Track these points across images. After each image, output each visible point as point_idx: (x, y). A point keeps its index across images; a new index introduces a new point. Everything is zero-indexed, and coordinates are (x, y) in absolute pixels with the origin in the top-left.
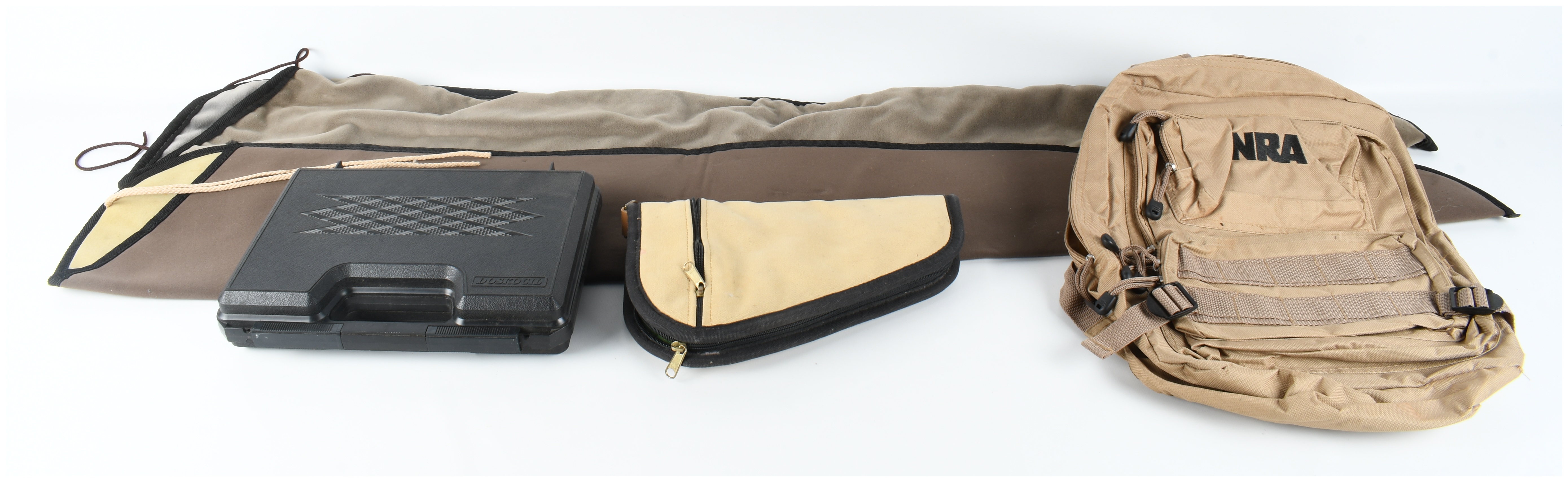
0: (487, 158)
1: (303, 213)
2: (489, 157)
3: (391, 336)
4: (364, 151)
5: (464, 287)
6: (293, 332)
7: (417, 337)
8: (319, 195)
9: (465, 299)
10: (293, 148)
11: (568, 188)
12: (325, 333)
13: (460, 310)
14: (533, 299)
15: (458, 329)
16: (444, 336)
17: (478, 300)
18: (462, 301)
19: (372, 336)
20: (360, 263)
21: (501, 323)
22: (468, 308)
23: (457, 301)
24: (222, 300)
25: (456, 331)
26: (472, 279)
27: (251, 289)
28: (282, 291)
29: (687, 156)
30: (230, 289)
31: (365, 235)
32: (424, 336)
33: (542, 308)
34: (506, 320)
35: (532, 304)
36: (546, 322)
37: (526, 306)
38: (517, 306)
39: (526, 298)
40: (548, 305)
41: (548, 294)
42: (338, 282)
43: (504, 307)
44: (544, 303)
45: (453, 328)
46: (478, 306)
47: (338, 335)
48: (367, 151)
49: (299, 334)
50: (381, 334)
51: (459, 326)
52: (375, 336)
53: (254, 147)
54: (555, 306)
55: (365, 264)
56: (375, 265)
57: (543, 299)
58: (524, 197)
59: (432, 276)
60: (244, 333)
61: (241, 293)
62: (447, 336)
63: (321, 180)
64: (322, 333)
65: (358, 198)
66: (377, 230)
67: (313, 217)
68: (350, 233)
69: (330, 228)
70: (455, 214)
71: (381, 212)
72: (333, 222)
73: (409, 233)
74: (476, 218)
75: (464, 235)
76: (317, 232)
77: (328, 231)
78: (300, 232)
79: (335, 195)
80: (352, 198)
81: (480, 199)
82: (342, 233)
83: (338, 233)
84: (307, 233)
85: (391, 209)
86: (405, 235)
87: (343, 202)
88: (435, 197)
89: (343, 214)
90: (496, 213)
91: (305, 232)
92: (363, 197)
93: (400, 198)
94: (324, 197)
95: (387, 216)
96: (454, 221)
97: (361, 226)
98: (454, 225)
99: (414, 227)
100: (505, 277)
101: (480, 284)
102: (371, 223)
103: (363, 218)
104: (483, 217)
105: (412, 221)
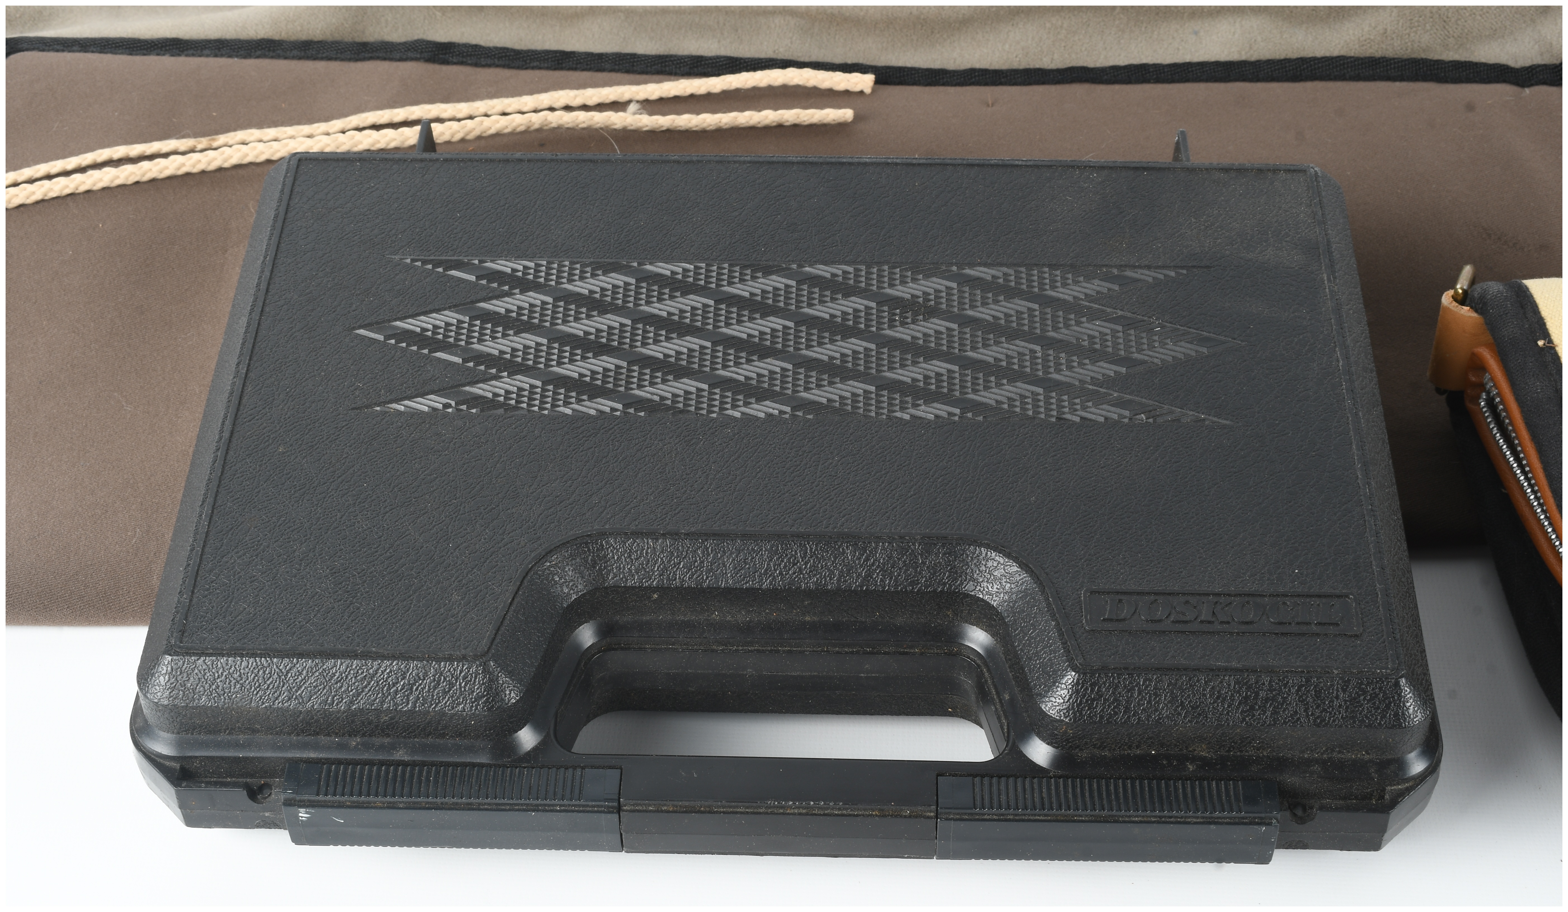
0: (862, 92)
1: (362, 332)
2: (868, 90)
3: (807, 814)
4: (437, 67)
5: (1061, 634)
6: (442, 803)
7: (905, 817)
8: (397, 257)
9: (1078, 683)
10: (193, 55)
11: (1283, 233)
12: (561, 806)
13: (1057, 721)
14: (1332, 685)
15: (1053, 787)
16: (1003, 815)
17: (1125, 686)
18: (1062, 689)
19: (737, 813)
20: (637, 534)
21: (1205, 763)
22: (1091, 718)
23: (1035, 685)
24: (157, 687)
25: (1045, 795)
26: (1080, 601)
27: (265, 649)
28: (384, 657)
29: (1527, 91)
30: (180, 647)
31: (617, 417)
32: (932, 814)
33: (1366, 717)
34: (1223, 753)
35: (1330, 702)
36: (1370, 761)
37: (1306, 710)
38: (1275, 712)
39: (1308, 681)
40: (1389, 708)
41: (1387, 668)
42: (569, 606)
43: (1228, 713)
44: (1374, 696)
45: (1032, 784)
46: (1127, 710)
47: (612, 812)
48: (445, 68)
49: (463, 809)
50: (770, 807)
51: (1055, 776)
52: (747, 813)
53: (57, 51)
54: (1411, 711)
55: (657, 539)
56: (697, 540)
57: (1368, 684)
58: (1140, 267)
59: (913, 583)
60: (251, 802)
61: (227, 664)
62: (1016, 815)
63: (385, 197)
64: (549, 805)
65: (544, 268)
66: (657, 398)
67: (404, 345)
68: (558, 409)
69: (480, 392)
70: (919, 331)
71: (644, 325)
72: (482, 368)
73: (774, 409)
74: (1000, 350)
75: (981, 418)
76: (440, 406)
77: (476, 400)
78: (378, 408)
79: (455, 258)
80: (521, 268)
81: (984, 273)
82: (529, 411)
83: (516, 408)
84: (402, 408)
85: (677, 312)
86: (762, 415)
87: (495, 285)
88: (821, 267)
89: (511, 332)
90: (1063, 331)
91: (395, 406)
92: (561, 266)
93: (696, 268)
94: (419, 264)
95: (672, 338)
96: (921, 359)
97: (588, 379)
98: (930, 378)
99: (790, 385)
100: (1199, 594)
101: (1117, 620)
102: (624, 371)
103: (586, 350)
104: (1023, 347)
105: (769, 360)
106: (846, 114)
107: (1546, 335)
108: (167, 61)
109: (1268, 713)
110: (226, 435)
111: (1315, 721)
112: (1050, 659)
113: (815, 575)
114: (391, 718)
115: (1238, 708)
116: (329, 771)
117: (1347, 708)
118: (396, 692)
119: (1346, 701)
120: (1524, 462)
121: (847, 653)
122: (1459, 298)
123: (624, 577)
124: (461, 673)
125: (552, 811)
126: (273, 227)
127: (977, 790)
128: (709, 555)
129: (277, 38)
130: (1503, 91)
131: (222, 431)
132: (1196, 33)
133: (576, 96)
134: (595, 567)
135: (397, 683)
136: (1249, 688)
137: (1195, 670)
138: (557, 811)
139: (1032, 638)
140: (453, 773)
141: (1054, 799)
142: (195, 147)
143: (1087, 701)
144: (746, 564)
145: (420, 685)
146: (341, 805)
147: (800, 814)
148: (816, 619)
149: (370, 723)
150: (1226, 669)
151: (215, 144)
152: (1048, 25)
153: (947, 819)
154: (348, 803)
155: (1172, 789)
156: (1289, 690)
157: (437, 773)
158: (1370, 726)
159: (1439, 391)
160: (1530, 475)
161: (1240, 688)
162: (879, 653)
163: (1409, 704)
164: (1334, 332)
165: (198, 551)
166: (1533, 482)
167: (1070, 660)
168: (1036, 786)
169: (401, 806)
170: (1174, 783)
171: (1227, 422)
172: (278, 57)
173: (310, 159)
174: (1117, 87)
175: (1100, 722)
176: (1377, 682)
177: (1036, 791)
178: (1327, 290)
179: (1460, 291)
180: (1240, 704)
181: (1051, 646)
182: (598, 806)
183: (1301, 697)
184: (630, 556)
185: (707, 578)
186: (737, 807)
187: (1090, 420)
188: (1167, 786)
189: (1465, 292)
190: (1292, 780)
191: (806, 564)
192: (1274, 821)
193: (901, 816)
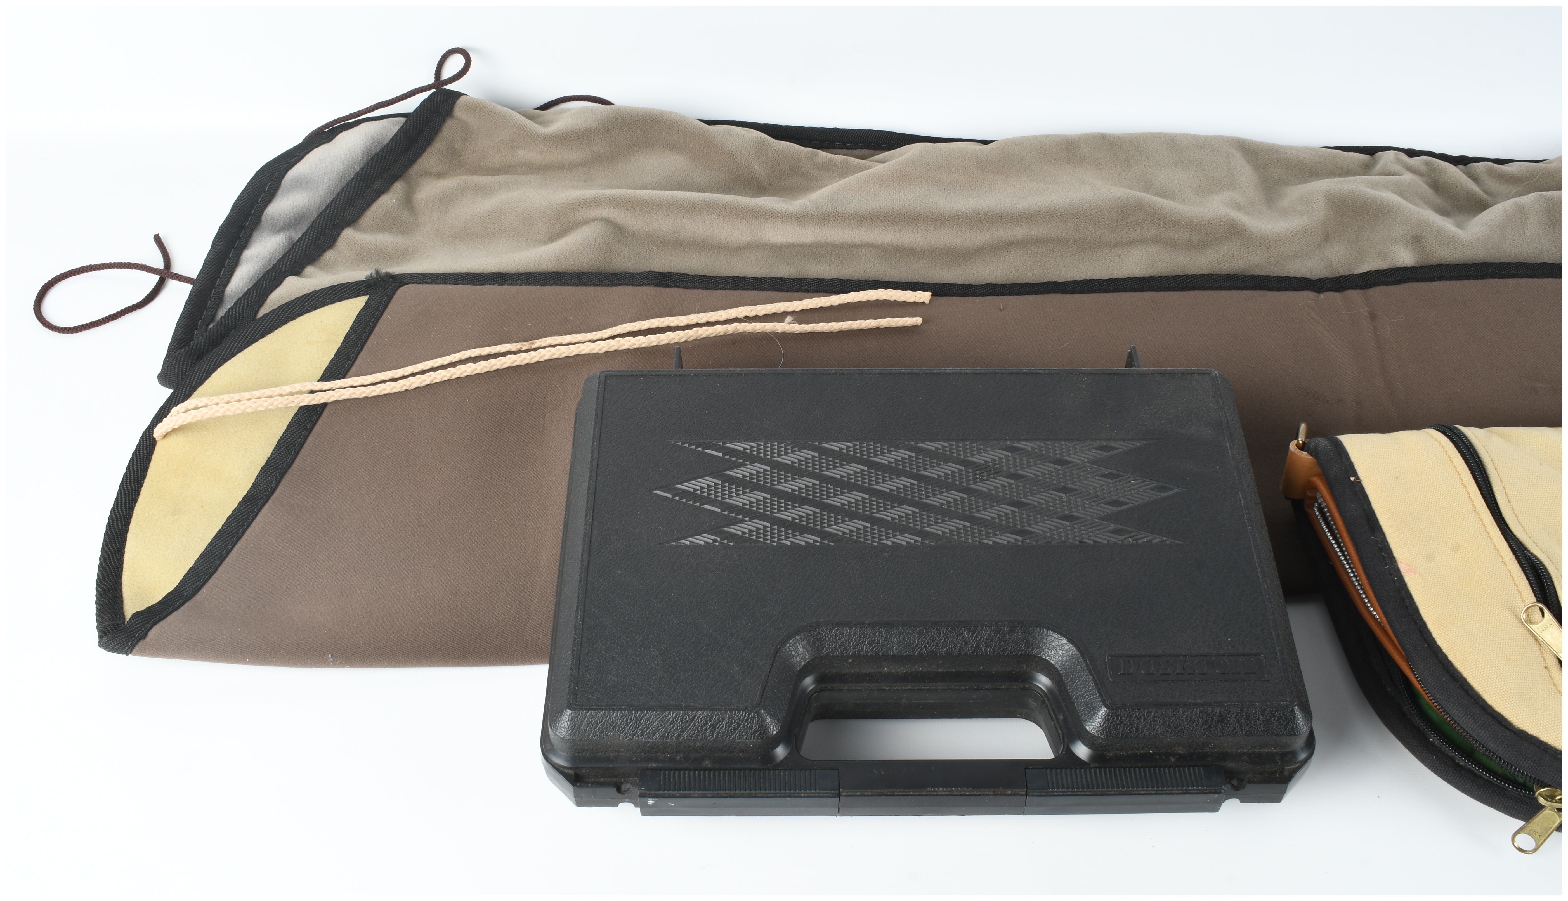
0: (923, 303)
1: (658, 492)
2: (927, 302)
3: (950, 795)
4: (662, 289)
5: (1096, 685)
6: (734, 794)
7: (1008, 795)
8: (673, 442)
9: (1108, 715)
10: (512, 284)
11: (1200, 415)
12: (804, 793)
13: (1095, 736)
14: (1256, 712)
15: (1093, 774)
16: (1065, 792)
17: (1136, 716)
18: (1099, 718)
19: (909, 795)
20: (839, 624)
21: (1180, 757)
22: (1117, 735)
23: (1082, 714)
24: (563, 729)
25: (1089, 780)
26: (1105, 662)
27: (627, 705)
28: (698, 709)
29: (1322, 296)
30: (576, 705)
31: (818, 546)
32: (1024, 793)
33: (1276, 730)
34: (1192, 751)
35: (1254, 722)
36: (1277, 753)
37: (1241, 727)
38: (1223, 729)
39: (1242, 710)
40: (1288, 725)
41: (1286, 701)
42: (800, 669)
43: (1196, 730)
44: (1280, 718)
45: (1081, 772)
46: (1137, 729)
47: (835, 797)
48: (667, 290)
49: (747, 797)
50: (929, 791)
51: (1094, 768)
52: (915, 795)
53: (428, 283)
54: (1300, 725)
55: (852, 628)
56: (875, 627)
57: (1276, 711)
58: (1118, 440)
59: (1004, 650)
60: (619, 795)
61: (605, 715)
62: (1073, 792)
63: (661, 400)
64: (798, 793)
65: (762, 447)
66: (840, 533)
67: (684, 500)
68: (782, 542)
69: (734, 531)
70: (991, 485)
71: (827, 484)
72: (733, 515)
73: (911, 539)
74: (1041, 497)
75: (1034, 543)
76: (711, 541)
77: (731, 537)
78: (674, 543)
79: (708, 441)
80: (748, 447)
81: (1026, 445)
82: (764, 543)
83: (756, 541)
84: (688, 543)
85: (846, 475)
86: (904, 543)
87: (734, 459)
88: (929, 443)
89: (748, 491)
90: (1078, 483)
91: (683, 541)
92: (773, 445)
93: (854, 445)
94: (686, 445)
95: (845, 493)
96: (995, 504)
97: (797, 521)
98: (1002, 516)
99: (919, 523)
100: (1174, 656)
101: (1128, 674)
102: (818, 515)
103: (794, 502)
104: (1054, 495)
105: (904, 506)
106: (918, 320)
107: (1355, 474)
108: (496, 289)
109: (1219, 729)
110: (585, 563)
111: (1246, 733)
112: (1090, 699)
113: (946, 647)
114: (703, 744)
115: (1201, 727)
116: (665, 775)
117: (1264, 725)
118: (706, 729)
119: (1263, 721)
120: (1344, 549)
121: (963, 690)
122: (1300, 446)
123: (832, 650)
124: (744, 717)
125: (799, 797)
126: (595, 422)
127: (1049, 777)
128: (882, 636)
129: (560, 270)
130: (1307, 296)
131: (582, 561)
132: (1119, 256)
133: (751, 311)
134: (815, 645)
135: (707, 724)
136: (1208, 715)
137: (1176, 705)
138: (802, 797)
139: (1078, 685)
140: (739, 774)
141: (1094, 782)
142: (521, 348)
143: (1114, 725)
144: (905, 641)
145: (720, 725)
146: (673, 797)
147: (946, 795)
148: (945, 670)
149: (689, 747)
150: (1194, 704)
151: (534, 347)
152: (1029, 252)
153: (1033, 796)
154: (678, 795)
155: (1163, 773)
156: (1231, 716)
157: (729, 774)
158: (1278, 735)
159: (1287, 498)
160: (1348, 557)
161: (1203, 715)
162: (982, 689)
163: (1299, 722)
164: (1237, 482)
165: (578, 641)
166: (1350, 561)
167: (1103, 701)
168: (1083, 774)
169: (709, 795)
170: (1164, 770)
171: (1179, 542)
172: (564, 284)
173: (612, 376)
174: (1076, 296)
175: (1122, 737)
176: (1281, 710)
177: (1084, 777)
178: (1230, 454)
179: (1301, 442)
180: (1203, 724)
181: (1090, 691)
182: (827, 793)
183: (1238, 719)
184: (835, 638)
185: (882, 650)
186: (909, 792)
187: (1099, 542)
188: (1160, 771)
189: (1304, 443)
190: (1230, 765)
191: (941, 640)
192: (1223, 791)
193: (1006, 795)
